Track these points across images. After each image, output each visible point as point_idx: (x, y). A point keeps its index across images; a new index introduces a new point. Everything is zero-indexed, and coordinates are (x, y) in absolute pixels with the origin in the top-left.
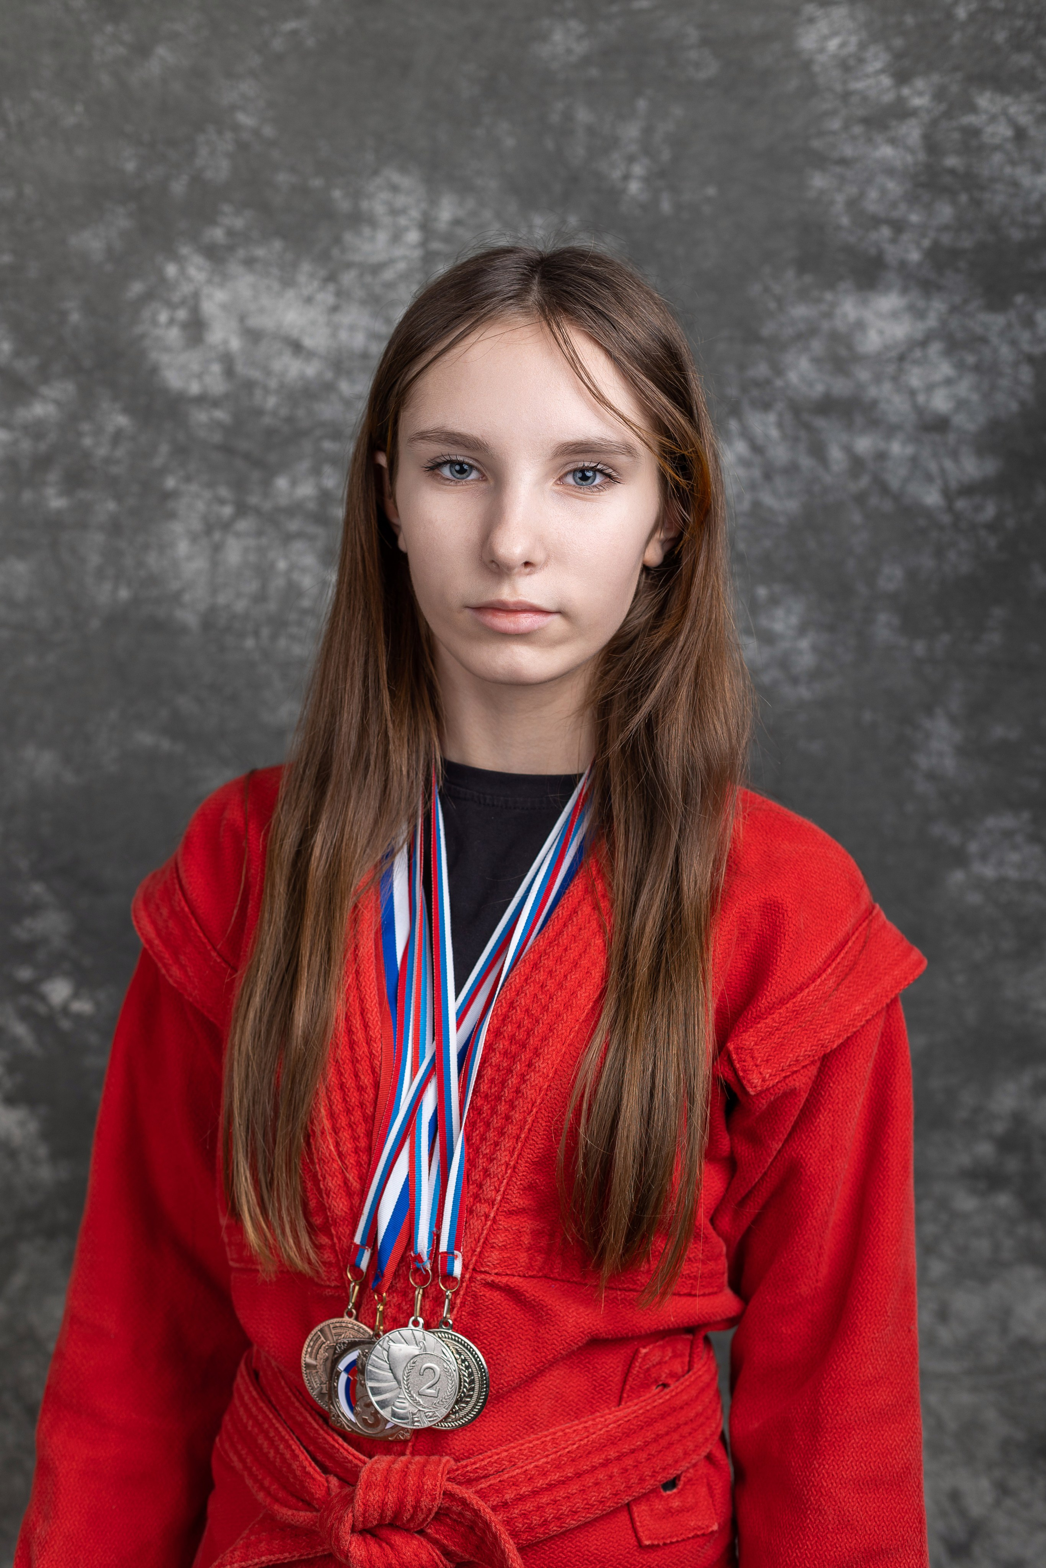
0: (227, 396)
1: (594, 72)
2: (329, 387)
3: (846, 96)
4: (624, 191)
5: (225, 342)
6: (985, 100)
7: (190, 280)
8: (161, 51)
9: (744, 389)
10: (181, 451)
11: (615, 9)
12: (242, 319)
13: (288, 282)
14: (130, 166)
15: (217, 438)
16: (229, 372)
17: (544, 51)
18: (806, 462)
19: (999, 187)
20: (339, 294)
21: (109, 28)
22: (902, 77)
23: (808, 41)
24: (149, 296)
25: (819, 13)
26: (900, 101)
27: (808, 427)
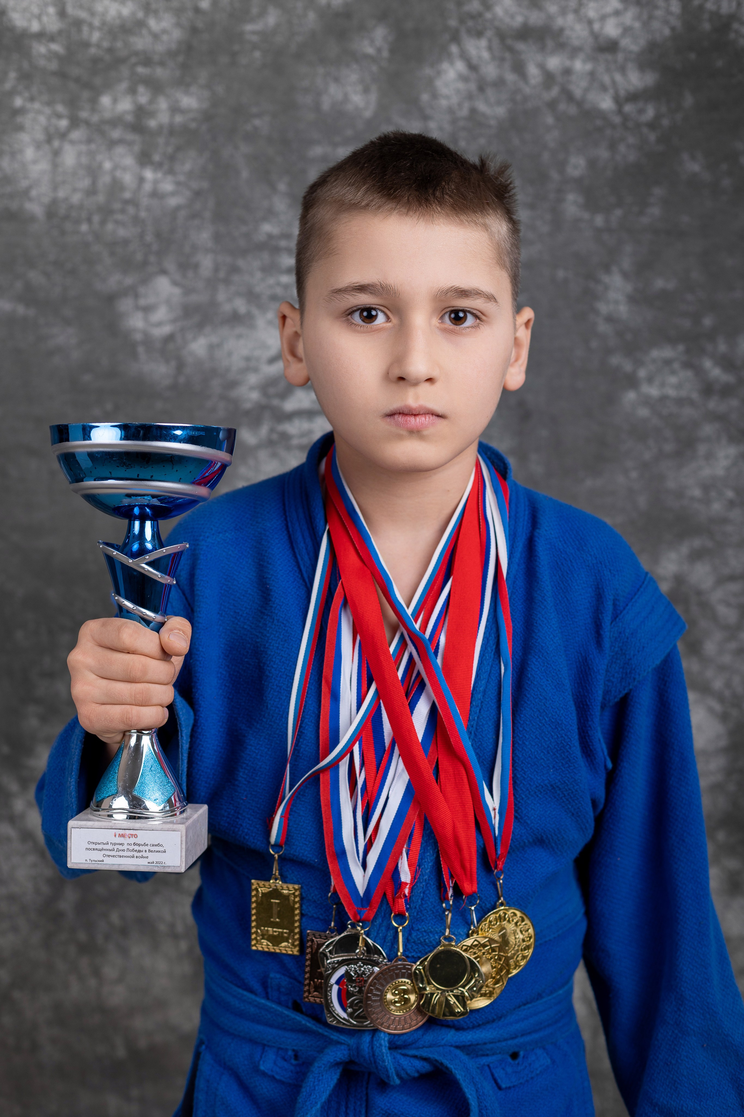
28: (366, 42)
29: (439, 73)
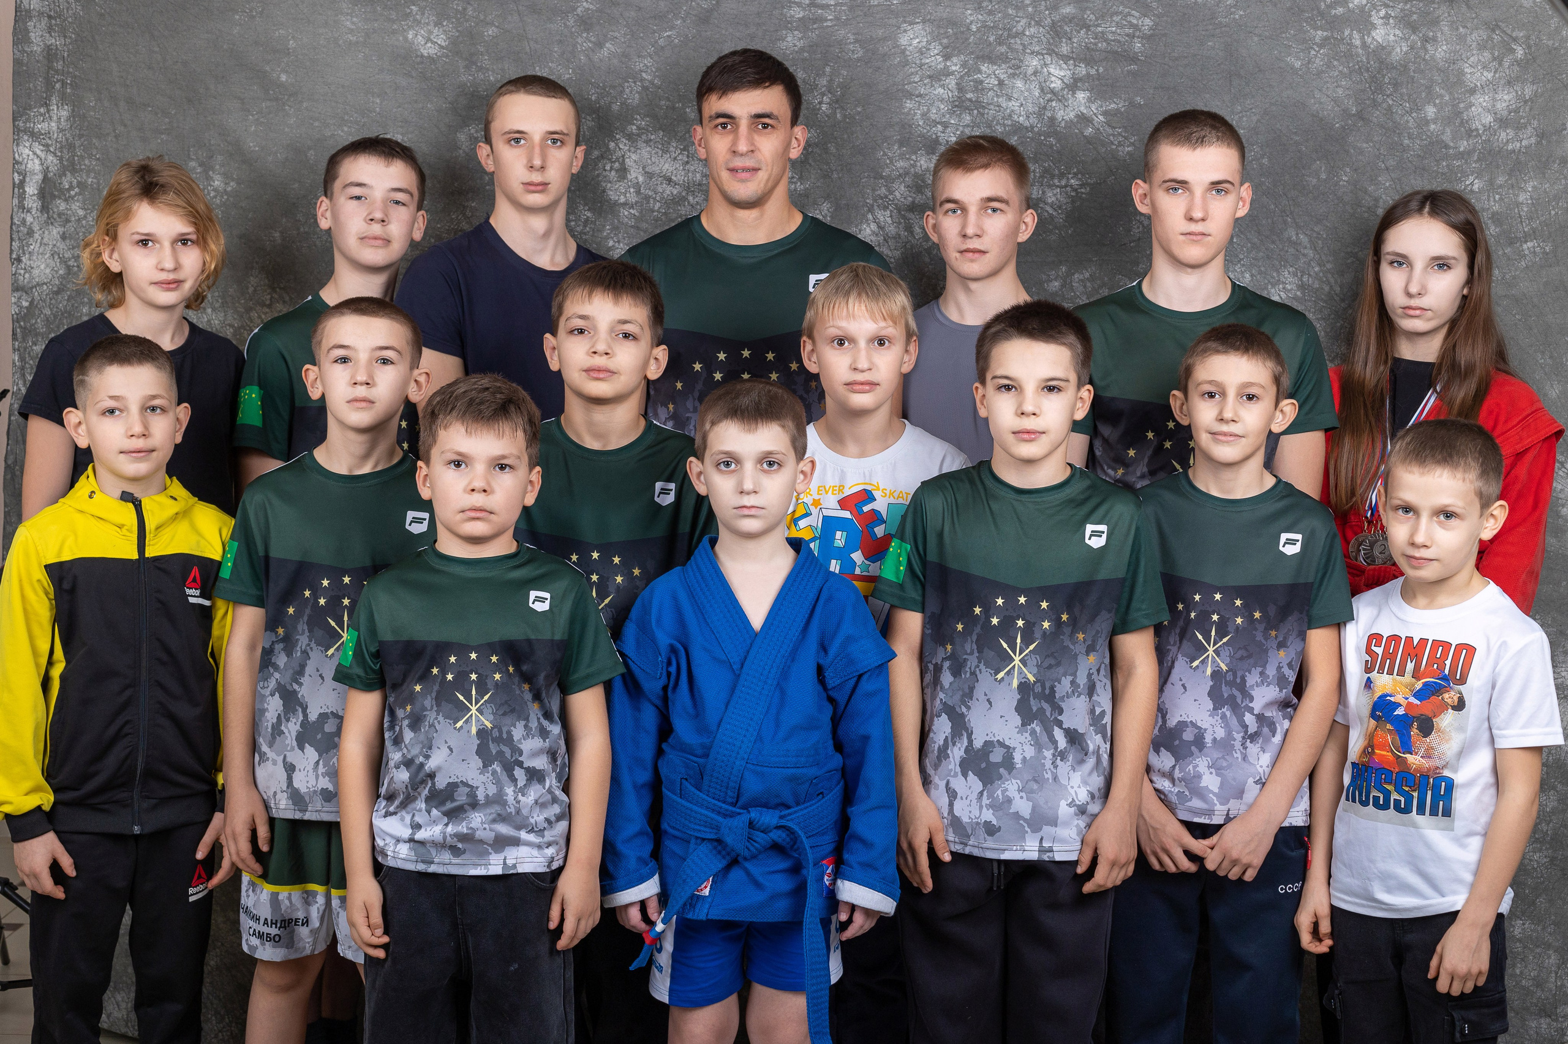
0: (637, 202)
1: (806, 54)
2: (685, 199)
3: (921, 66)
4: (820, 109)
5: (636, 178)
6: (984, 68)
7: (620, 149)
8: (607, 45)
9: (875, 200)
10: (615, 228)
11: (815, 26)
12: (644, 168)
13: (665, 151)
14: (593, 98)
15: (632, 223)
16: (638, 192)
17: (783, 45)
18: (904, 234)
19: (992, 107)
20: (688, 157)
21: (585, 35)
22: (947, 57)
23: (904, 40)
24: (602, 157)
25: (909, 28)
26: (946, 67)
27: (904, 217)
28: (818, 212)
29: (860, 231)
